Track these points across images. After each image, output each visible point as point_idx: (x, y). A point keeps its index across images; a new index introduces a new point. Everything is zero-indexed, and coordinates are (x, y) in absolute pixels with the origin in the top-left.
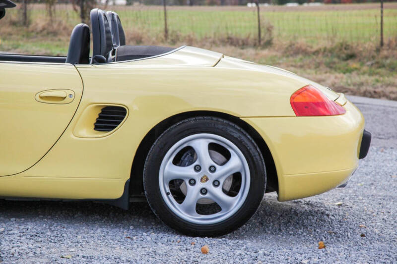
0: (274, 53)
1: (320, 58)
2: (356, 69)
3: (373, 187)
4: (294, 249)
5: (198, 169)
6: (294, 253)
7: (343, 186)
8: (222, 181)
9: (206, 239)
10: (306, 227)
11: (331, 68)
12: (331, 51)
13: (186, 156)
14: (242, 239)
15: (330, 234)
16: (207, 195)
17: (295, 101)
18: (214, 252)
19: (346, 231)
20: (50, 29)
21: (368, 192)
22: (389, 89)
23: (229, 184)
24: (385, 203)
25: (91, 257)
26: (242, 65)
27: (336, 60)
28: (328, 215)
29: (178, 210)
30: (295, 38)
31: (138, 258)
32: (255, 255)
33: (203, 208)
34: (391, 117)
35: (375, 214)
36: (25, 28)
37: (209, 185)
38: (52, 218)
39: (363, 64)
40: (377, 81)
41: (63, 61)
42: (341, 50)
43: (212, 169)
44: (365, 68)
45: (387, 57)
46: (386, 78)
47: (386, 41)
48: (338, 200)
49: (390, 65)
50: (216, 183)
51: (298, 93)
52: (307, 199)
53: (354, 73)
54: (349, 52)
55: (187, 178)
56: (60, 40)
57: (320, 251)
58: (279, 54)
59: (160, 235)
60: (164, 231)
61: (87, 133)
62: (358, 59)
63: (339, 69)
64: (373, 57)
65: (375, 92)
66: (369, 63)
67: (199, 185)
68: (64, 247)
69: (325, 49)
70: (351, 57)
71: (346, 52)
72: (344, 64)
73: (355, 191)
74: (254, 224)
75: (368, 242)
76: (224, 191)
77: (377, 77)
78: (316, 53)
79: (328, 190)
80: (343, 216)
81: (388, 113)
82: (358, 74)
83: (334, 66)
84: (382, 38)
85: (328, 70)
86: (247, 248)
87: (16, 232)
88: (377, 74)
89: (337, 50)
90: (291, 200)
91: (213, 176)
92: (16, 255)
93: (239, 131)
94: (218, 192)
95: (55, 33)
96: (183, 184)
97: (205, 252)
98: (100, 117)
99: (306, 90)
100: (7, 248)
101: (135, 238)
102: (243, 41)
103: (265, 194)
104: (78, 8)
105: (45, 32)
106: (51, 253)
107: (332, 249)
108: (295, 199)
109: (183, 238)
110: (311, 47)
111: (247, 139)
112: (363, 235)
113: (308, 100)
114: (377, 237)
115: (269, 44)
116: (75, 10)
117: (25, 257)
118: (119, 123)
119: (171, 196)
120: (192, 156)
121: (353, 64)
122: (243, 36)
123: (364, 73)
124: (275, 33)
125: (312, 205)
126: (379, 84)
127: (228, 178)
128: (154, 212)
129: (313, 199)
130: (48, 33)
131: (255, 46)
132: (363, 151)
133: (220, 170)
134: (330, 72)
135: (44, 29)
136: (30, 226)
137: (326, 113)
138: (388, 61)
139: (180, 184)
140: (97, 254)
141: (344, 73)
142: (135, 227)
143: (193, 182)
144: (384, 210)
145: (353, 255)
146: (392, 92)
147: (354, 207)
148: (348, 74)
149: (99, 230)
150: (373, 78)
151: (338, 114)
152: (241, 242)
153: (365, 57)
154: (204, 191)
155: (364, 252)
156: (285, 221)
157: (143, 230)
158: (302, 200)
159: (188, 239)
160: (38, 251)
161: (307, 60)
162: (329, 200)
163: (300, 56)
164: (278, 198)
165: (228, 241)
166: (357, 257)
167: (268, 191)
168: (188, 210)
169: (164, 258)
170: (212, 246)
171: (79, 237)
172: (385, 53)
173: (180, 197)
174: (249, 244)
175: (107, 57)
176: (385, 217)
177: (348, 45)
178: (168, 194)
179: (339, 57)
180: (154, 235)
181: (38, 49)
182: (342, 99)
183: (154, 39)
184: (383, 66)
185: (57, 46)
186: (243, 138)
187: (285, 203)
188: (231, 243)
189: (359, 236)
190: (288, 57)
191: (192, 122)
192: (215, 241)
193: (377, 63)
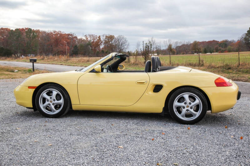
0: (204, 68)
1: (219, 69)
2: (231, 72)
3: (241, 109)
4: (217, 128)
5: (185, 103)
6: (217, 129)
7: (232, 109)
8: (193, 107)
9: (189, 125)
10: (220, 121)
11: (223, 72)
12: (223, 67)
13: (182, 100)
14: (200, 125)
15: (228, 123)
16: (189, 112)
17: (216, 82)
18: (192, 129)
19: (233, 122)
20: (136, 63)
21: (239, 111)
22: (242, 78)
23: (195, 108)
24: (245, 114)
25: (154, 130)
26: (198, 71)
27: (224, 69)
28: (227, 118)
29: (179, 116)
30: (211, 63)
31: (168, 131)
32: (205, 130)
33: (187, 115)
34: (244, 87)
35: (242, 117)
36: (129, 63)
37: (189, 109)
38: (141, 119)
39: (233, 71)
40: (238, 76)
41: (143, 72)
42: (226, 66)
43: (190, 104)
44: (234, 72)
45: (241, 69)
46: (241, 75)
47: (240, 63)
48: (230, 113)
49: (242, 71)
50: (191, 108)
51: (217, 79)
52: (220, 113)
53: (231, 74)
54: (229, 67)
55: (182, 106)
56: (139, 66)
57: (226, 129)
58: (206, 68)
59: (174, 124)
60: (175, 123)
61: (151, 93)
62: (232, 69)
63: (226, 72)
64: (237, 68)
65: (238, 79)
66: (235, 70)
67: (186, 109)
68: (145, 127)
69: (221, 66)
70: (230, 68)
71: (228, 67)
72: (227, 71)
73: (235, 110)
74: (203, 120)
75: (241, 126)
76: (194, 110)
77: (238, 75)
78: (218, 67)
79: (227, 110)
80: (232, 118)
81: (243, 86)
82: (232, 74)
83: (224, 71)
84: (239, 63)
85: (222, 73)
86: (202, 128)
87: (131, 122)
88: (239, 73)
89: (225, 67)
90: (214, 113)
91: (190, 106)
92: (132, 129)
93: (198, 92)
94: (192, 110)
95: (137, 64)
96: (181, 108)
97: (189, 129)
98: (155, 88)
99: (220, 78)
100: (129, 127)
101: (166, 125)
102: (194, 64)
103: (207, 111)
104: (144, 57)
105: (134, 64)
106: (142, 129)
107: (229, 128)
108: (216, 113)
109: (181, 125)
110: (216, 66)
111: (201, 94)
112: (239, 124)
113: (220, 81)
114: (244, 124)
115: (203, 65)
116: (143, 57)
117: (134, 130)
118: (160, 90)
119: (177, 112)
120: (183, 99)
121: (230, 71)
122: (194, 63)
123: (234, 74)
124: (204, 62)
125: (221, 115)
126: (239, 77)
127: (195, 106)
128: (172, 117)
129: (222, 113)
130: (135, 64)
131: (198, 66)
132: (238, 98)
133: (193, 104)
134: (223, 73)
135: (134, 63)
136: (135, 121)
137: (226, 85)
138: (242, 70)
139: (180, 108)
140: (156, 129)
141: (228, 74)
142: (166, 121)
143: (184, 108)
144: (245, 116)
145: (237, 130)
146: (243, 79)
147: (235, 115)
148: (229, 74)
149: (155, 122)
150: (237, 75)
151: (230, 86)
152: (200, 126)
153: (234, 69)
154: (187, 110)
155: (240, 129)
156: (213, 119)
157: (169, 122)
158: (218, 113)
159: (183, 125)
160: (138, 128)
161: (215, 70)
162: (227, 113)
163: (213, 69)
164: (211, 113)
165: (196, 126)
166: (238, 131)
167: (208, 110)
168: (183, 116)
169: (176, 131)
170: (191, 127)
171: (150, 124)
172: (240, 67)
173: (180, 112)
174: (203, 127)
175: (156, 70)
176: (246, 118)
177: (228, 65)
178: (176, 111)
179: (225, 69)
180: (172, 124)
181: (132, 69)
182: (231, 81)
183: (167, 65)
184: (240, 71)
185: (138, 68)
186: (200, 94)
187: (213, 114)
188: (197, 126)
189: (238, 124)
190: (209, 69)
191: (184, 89)
192: (191, 126)
193: (238, 70)
